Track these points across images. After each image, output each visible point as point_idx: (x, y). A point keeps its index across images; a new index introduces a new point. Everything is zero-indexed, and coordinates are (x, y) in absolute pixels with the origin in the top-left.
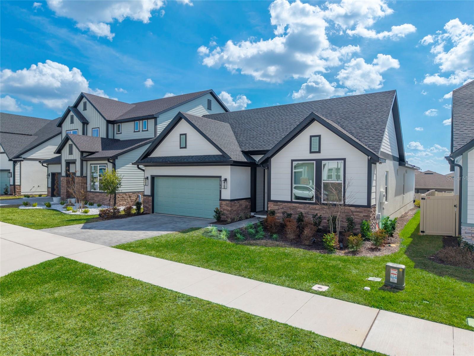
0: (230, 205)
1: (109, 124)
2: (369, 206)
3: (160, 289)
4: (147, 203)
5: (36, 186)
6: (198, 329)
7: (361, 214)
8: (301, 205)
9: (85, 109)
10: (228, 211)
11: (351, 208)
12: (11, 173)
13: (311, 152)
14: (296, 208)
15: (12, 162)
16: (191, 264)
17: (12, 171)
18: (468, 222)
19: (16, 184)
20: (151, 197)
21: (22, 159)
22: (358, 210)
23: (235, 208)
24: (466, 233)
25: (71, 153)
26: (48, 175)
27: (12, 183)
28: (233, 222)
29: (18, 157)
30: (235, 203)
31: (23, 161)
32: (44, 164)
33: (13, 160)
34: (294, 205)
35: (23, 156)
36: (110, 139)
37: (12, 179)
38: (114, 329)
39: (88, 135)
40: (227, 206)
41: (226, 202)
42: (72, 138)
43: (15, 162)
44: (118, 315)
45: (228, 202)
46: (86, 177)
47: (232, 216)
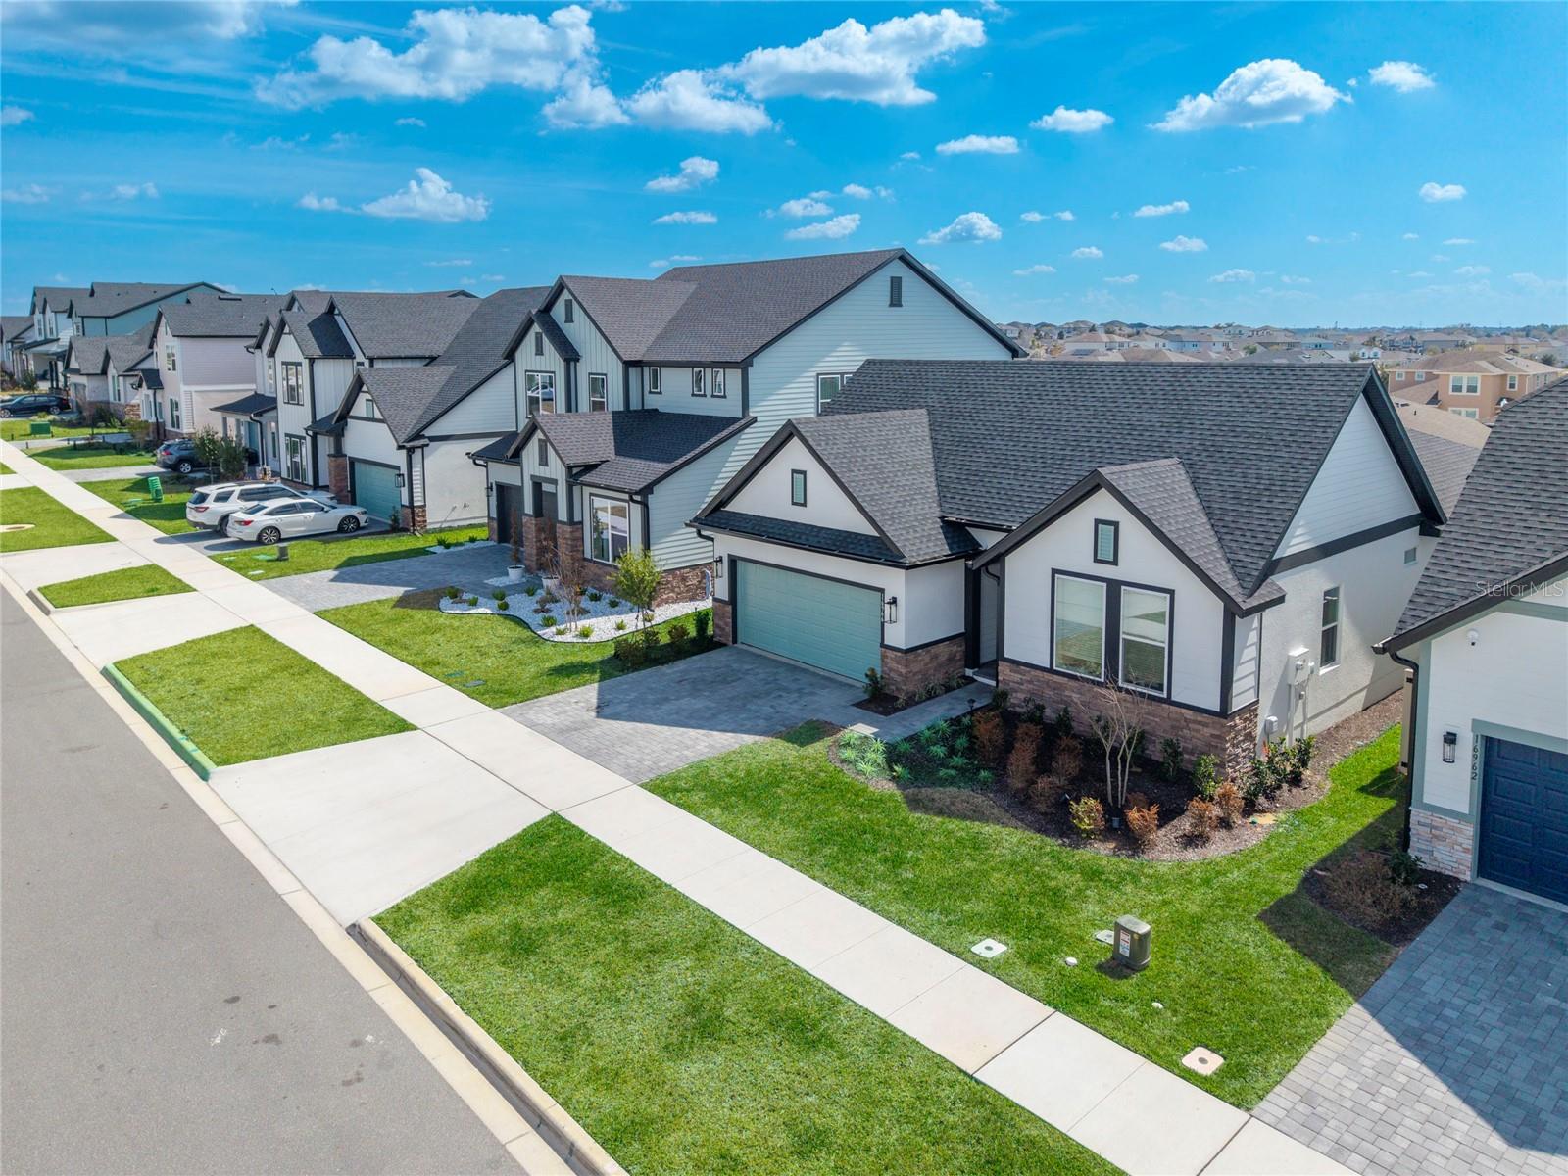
0: (903, 662)
1: (630, 369)
2: (1224, 713)
3: (715, 920)
4: (723, 617)
5: (459, 505)
6: (755, 1013)
7: (1206, 730)
8: (1072, 683)
9: (569, 319)
10: (900, 675)
11: (1184, 711)
12: (403, 475)
13: (1096, 560)
14: (1058, 688)
15: (404, 451)
16: (780, 857)
17: (404, 470)
18: (1425, 800)
19: (415, 504)
20: (730, 607)
21: (426, 441)
22: (1199, 719)
23: (915, 667)
24: (1419, 823)
25: (544, 461)
26: (489, 488)
27: (405, 501)
28: (911, 705)
29: (418, 436)
30: (920, 655)
31: (427, 445)
32: (477, 461)
33: (408, 445)
34: (1056, 678)
35: (428, 433)
36: (635, 411)
37: (405, 491)
38: (644, 996)
39: (580, 411)
40: (898, 663)
41: (895, 653)
42: (545, 428)
43: (410, 451)
44: (649, 971)
45: (899, 654)
46: (581, 523)
47: (911, 687)
